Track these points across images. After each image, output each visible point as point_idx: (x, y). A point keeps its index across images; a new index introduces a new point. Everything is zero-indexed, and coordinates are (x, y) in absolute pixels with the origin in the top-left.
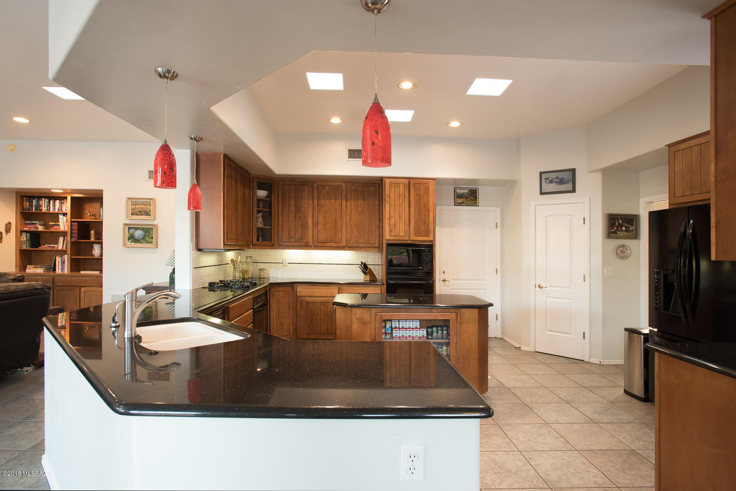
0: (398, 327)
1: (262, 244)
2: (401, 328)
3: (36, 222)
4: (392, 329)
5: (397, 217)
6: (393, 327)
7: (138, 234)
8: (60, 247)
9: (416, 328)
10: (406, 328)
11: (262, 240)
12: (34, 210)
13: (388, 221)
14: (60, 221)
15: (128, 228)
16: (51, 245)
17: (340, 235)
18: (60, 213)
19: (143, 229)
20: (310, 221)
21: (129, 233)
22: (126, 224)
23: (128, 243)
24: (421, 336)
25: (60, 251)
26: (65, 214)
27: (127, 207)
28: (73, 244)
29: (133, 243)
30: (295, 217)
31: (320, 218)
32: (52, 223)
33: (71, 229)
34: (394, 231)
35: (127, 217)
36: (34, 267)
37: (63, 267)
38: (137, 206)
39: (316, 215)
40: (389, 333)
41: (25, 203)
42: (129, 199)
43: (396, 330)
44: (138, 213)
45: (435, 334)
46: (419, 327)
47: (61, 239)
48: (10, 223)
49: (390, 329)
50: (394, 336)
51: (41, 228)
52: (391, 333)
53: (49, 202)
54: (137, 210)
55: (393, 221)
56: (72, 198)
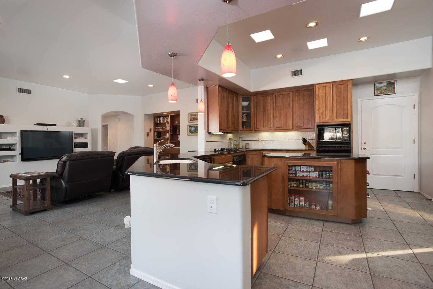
0: (300, 170)
1: (245, 130)
2: (302, 171)
3: (159, 127)
4: (296, 171)
5: (324, 108)
6: (297, 170)
7: (193, 129)
8: (167, 138)
9: (312, 171)
10: (305, 171)
11: (246, 128)
12: (159, 122)
13: (318, 111)
14: (167, 126)
15: (189, 127)
16: (164, 137)
17: (289, 122)
19: (195, 127)
20: (271, 116)
21: (189, 129)
22: (188, 125)
23: (189, 134)
24: (315, 176)
25: (167, 139)
26: (168, 123)
27: (188, 117)
28: (171, 135)
29: (191, 134)
30: (263, 114)
31: (277, 114)
32: (164, 127)
33: (170, 129)
34: (322, 117)
35: (188, 122)
38: (192, 116)
39: (275, 112)
40: (294, 174)
41: (156, 120)
42: (189, 113)
43: (299, 172)
44: (193, 120)
45: (324, 176)
46: (313, 171)
47: (167, 134)
48: (151, 128)
49: (295, 171)
50: (297, 175)
51: (161, 130)
52: (296, 174)
53: (163, 119)
54: (192, 118)
55: (321, 111)
56: (170, 116)
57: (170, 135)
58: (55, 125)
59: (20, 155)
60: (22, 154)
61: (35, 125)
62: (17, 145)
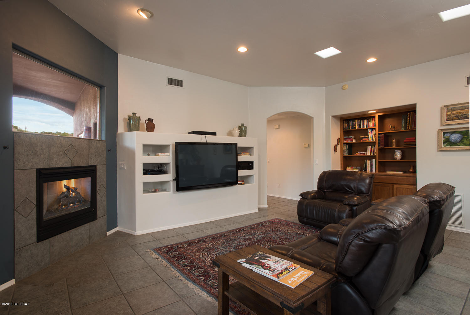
3: (351, 137)
7: (455, 137)
8: (369, 154)
12: (350, 129)
14: (369, 134)
15: (443, 133)
16: (362, 152)
18: (369, 129)
19: (460, 133)
21: (444, 137)
22: (440, 130)
23: (444, 147)
25: (368, 156)
26: (373, 129)
27: (442, 113)
29: (448, 146)
32: (362, 137)
33: (379, 140)
35: (442, 123)
36: (352, 168)
37: (371, 167)
38: (453, 112)
41: (345, 124)
42: (445, 106)
44: (455, 118)
47: (369, 148)
48: (339, 138)
51: (354, 141)
53: (360, 122)
54: (453, 116)
56: (378, 116)
57: (379, 149)
58: (214, 134)
59: (175, 182)
60: (177, 179)
61: (189, 133)
62: (170, 166)
